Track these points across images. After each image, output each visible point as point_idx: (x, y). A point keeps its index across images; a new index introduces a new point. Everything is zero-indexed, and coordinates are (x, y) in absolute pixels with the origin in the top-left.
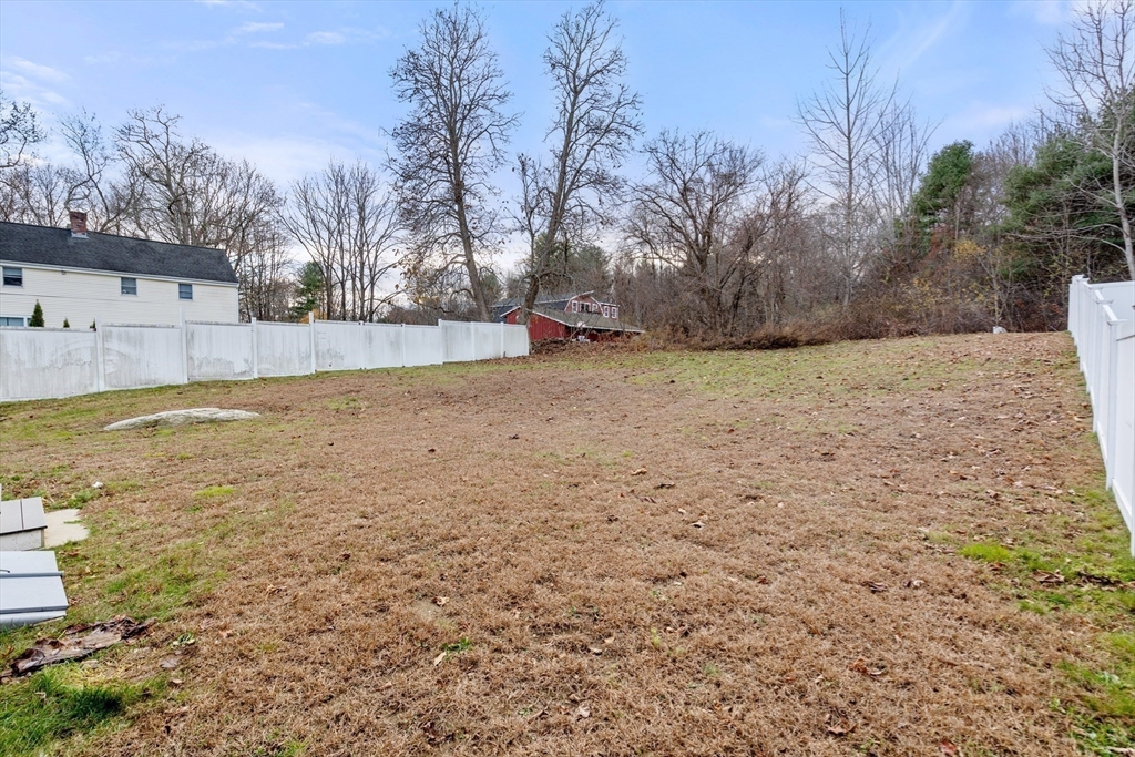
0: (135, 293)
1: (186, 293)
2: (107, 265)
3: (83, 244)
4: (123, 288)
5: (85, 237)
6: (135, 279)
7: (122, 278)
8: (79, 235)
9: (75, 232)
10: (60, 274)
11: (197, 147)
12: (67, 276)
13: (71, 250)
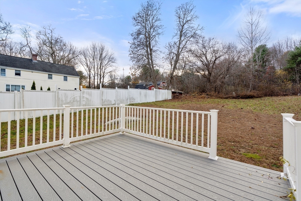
0: (52, 79)
1: (66, 79)
2: (44, 70)
3: (36, 64)
4: (48, 77)
5: (37, 62)
6: (52, 75)
7: (49, 74)
8: (35, 61)
9: (34, 60)
10: (31, 72)
11: (59, 37)
12: (33, 73)
13: (34, 65)
